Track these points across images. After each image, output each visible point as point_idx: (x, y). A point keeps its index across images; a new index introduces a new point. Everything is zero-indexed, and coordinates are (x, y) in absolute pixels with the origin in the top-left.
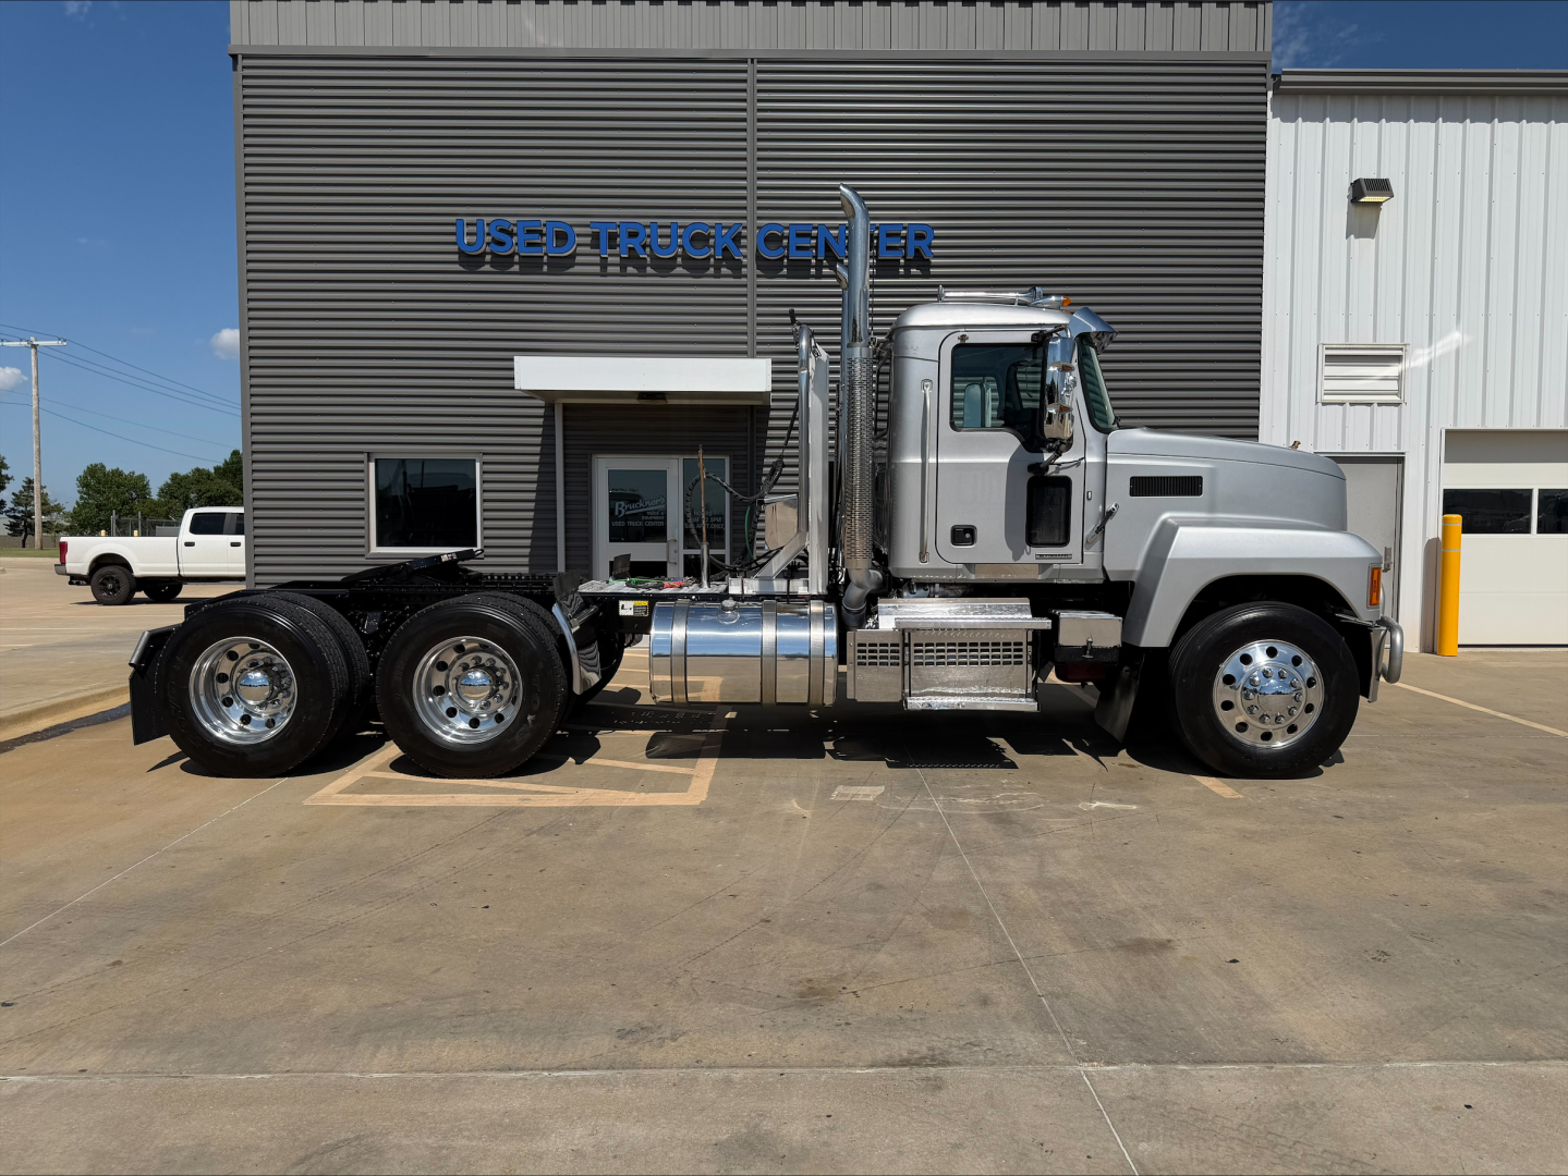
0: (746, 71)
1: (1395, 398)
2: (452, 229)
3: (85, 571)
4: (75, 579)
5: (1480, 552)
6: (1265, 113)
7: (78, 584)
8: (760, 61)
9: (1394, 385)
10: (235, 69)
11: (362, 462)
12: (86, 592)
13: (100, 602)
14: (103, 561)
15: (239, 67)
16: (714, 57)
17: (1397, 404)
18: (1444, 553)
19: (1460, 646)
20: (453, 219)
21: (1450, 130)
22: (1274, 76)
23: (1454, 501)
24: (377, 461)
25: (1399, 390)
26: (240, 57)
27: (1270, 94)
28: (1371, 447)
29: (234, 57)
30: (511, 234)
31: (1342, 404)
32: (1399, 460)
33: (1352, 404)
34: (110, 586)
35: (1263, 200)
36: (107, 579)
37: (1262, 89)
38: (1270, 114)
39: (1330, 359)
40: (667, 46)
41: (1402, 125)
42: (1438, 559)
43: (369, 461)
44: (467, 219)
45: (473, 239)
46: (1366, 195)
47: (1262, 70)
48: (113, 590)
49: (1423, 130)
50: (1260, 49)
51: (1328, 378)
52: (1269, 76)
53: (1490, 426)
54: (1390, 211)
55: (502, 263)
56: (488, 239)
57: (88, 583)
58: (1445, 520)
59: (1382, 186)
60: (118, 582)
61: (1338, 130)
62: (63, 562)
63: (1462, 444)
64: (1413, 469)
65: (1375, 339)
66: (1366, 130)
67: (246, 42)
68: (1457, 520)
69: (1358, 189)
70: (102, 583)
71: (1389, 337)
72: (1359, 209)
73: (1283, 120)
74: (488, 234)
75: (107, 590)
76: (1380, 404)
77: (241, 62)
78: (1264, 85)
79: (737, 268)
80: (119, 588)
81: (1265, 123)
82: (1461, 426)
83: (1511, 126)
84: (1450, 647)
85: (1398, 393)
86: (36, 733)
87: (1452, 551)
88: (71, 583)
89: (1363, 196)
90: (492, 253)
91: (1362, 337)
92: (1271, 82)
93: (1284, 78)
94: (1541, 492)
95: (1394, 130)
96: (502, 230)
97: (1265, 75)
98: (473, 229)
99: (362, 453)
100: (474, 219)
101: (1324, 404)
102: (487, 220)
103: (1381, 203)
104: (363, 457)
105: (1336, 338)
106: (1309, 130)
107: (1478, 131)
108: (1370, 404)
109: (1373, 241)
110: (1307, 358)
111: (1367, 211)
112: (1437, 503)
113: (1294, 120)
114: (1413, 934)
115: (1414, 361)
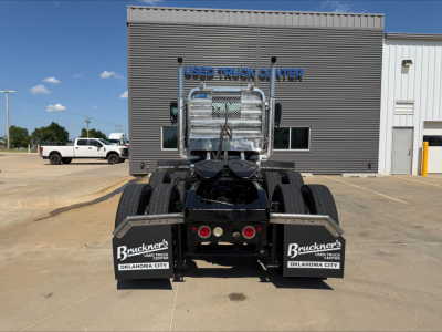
0: (257, 30)
3: (48, 155)
5: (433, 151)
6: (382, 43)
7: (46, 159)
8: (261, 28)
9: (412, 110)
10: (128, 26)
11: (159, 127)
13: (52, 164)
16: (249, 26)
17: (412, 115)
18: (424, 151)
19: (428, 173)
21: (426, 48)
22: (385, 34)
23: (426, 138)
24: (163, 127)
26: (129, 23)
27: (384, 38)
28: (406, 125)
30: (198, 69)
31: (400, 114)
32: (413, 128)
33: (402, 115)
35: (382, 64)
36: (54, 157)
37: (382, 37)
39: (397, 104)
40: (237, 23)
41: (415, 47)
42: (422, 154)
43: (161, 127)
44: (187, 66)
45: (189, 71)
46: (406, 63)
47: (382, 32)
48: (56, 160)
49: (419, 48)
50: (381, 27)
51: (397, 108)
53: (434, 120)
54: (411, 67)
55: (195, 77)
56: (192, 71)
57: (49, 158)
58: (424, 143)
59: (410, 61)
60: (57, 158)
61: (399, 48)
62: (42, 153)
63: (428, 124)
64: (416, 130)
65: (407, 99)
66: (406, 48)
67: (131, 20)
68: (427, 143)
69: (404, 62)
70: (53, 159)
71: (411, 99)
72: (404, 67)
73: (387, 45)
75: (54, 161)
76: (408, 115)
77: (130, 25)
79: (253, 79)
81: (382, 46)
82: (427, 120)
83: (440, 48)
84: (425, 174)
85: (413, 112)
87: (426, 150)
88: (43, 158)
90: (193, 75)
91: (404, 98)
92: (384, 36)
93: (387, 35)
95: (413, 48)
96: (196, 69)
97: (383, 34)
98: (189, 69)
99: (160, 125)
100: (189, 66)
101: (395, 114)
102: (192, 66)
103: (409, 66)
105: (398, 99)
106: (393, 47)
107: (432, 48)
108: (406, 115)
109: (407, 75)
110: (391, 103)
111: (406, 68)
112: (422, 139)
113: (389, 45)
115: (417, 104)
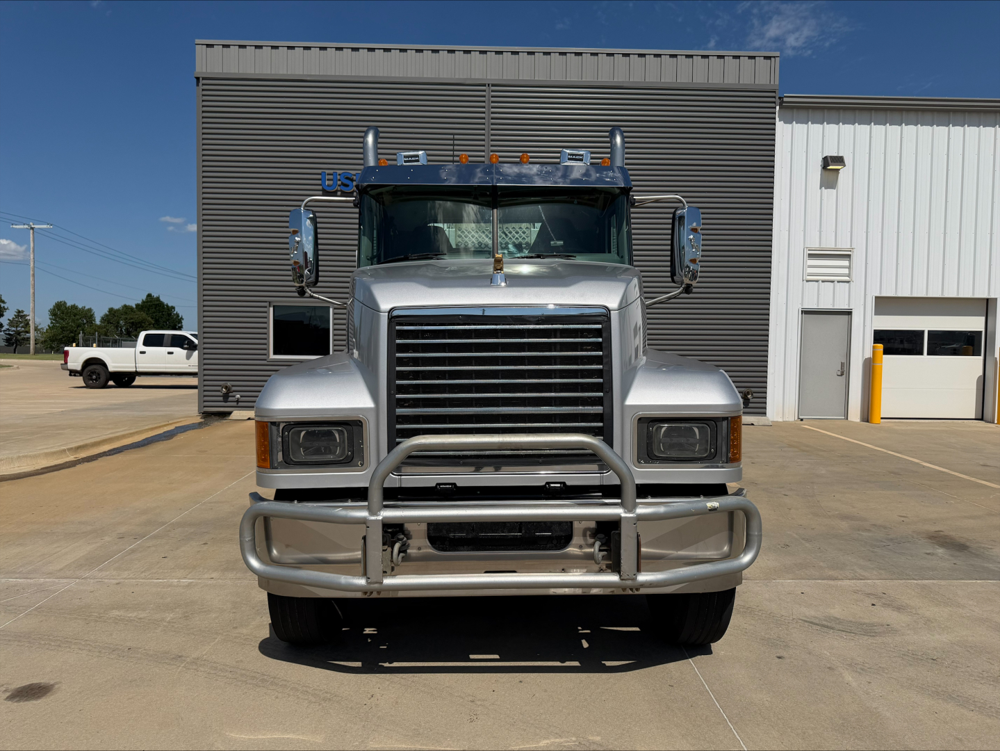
0: (485, 91)
1: (847, 279)
2: (319, 177)
3: (79, 368)
4: (73, 373)
5: (894, 365)
6: (775, 118)
7: (75, 375)
8: (493, 85)
9: (846, 271)
10: (198, 85)
11: (266, 307)
12: (79, 381)
13: (88, 386)
14: (90, 362)
15: (200, 84)
16: (468, 82)
17: (848, 282)
18: (873, 366)
19: (882, 418)
20: (320, 171)
21: (878, 130)
22: (780, 98)
23: (880, 336)
24: (274, 306)
25: (849, 274)
26: (201, 79)
27: (778, 108)
28: (834, 306)
29: (198, 79)
30: (352, 180)
31: (817, 281)
32: (849, 313)
33: (823, 281)
34: (94, 377)
35: (773, 167)
36: (92, 373)
37: (773, 105)
38: (777, 119)
39: (811, 256)
40: (441, 76)
41: (851, 126)
42: (870, 369)
43: (270, 306)
44: (327, 171)
45: (331, 182)
46: (831, 165)
47: (773, 94)
48: (96, 380)
49: (862, 130)
50: (772, 83)
51: (810, 267)
52: (777, 98)
53: (900, 294)
54: (844, 174)
56: (339, 183)
57: (81, 375)
58: (874, 347)
59: (839, 160)
60: (99, 374)
61: (815, 129)
62: (66, 363)
63: (885, 305)
64: (857, 319)
65: (836, 246)
66: (831, 129)
67: (204, 71)
68: (880, 347)
69: (826, 162)
70: (90, 375)
71: (844, 244)
72: (827, 173)
73: (785, 123)
74: (339, 180)
75: (92, 380)
76: (838, 282)
77: (201, 82)
78: (775, 102)
80: (99, 378)
81: (775, 124)
82: (884, 294)
83: (912, 128)
84: (876, 419)
85: (849, 275)
86: (105, 452)
87: (877, 365)
88: (70, 375)
89: (829, 166)
90: (341, 191)
91: (829, 244)
92: (778, 101)
93: (785, 99)
94: (930, 332)
95: (847, 129)
96: (347, 178)
97: (775, 97)
98: (331, 177)
99: (266, 302)
100: (331, 172)
101: (807, 281)
102: (339, 172)
103: (839, 169)
104: (267, 304)
105: (814, 244)
106: (800, 128)
107: (893, 130)
108: (833, 282)
109: (834, 191)
110: (798, 255)
111: (832, 174)
112: (870, 337)
113: (791, 123)
114: (803, 539)
115: (858, 258)
